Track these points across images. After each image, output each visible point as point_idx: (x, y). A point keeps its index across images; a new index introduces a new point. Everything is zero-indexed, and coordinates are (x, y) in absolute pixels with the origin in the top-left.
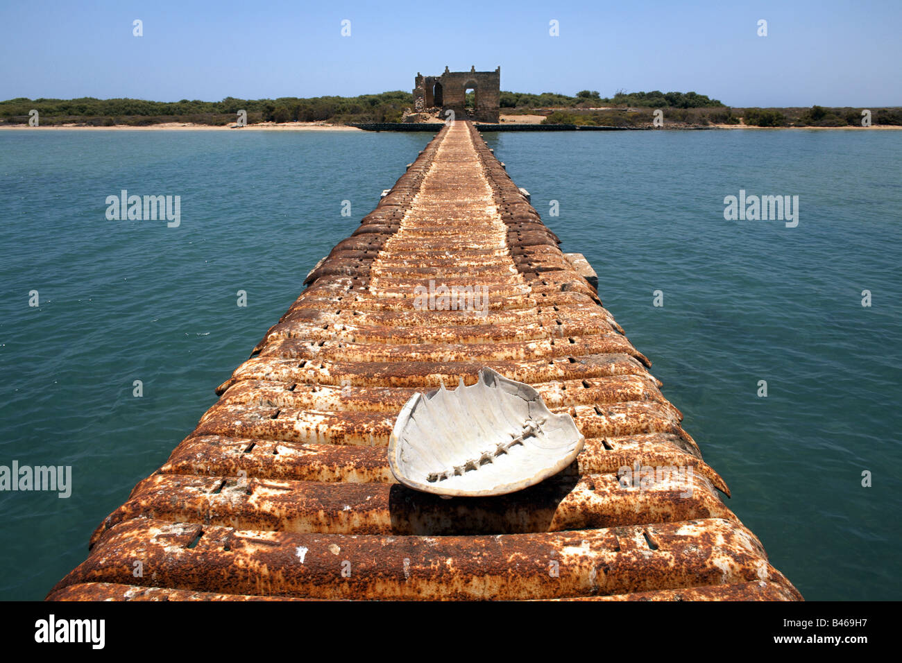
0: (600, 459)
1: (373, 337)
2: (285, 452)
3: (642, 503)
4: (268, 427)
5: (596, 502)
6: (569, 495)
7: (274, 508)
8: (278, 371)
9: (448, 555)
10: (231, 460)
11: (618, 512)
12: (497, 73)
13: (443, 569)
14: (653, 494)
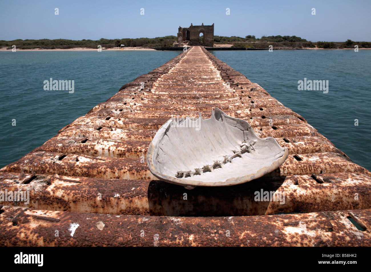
0: (295, 166)
1: (151, 108)
2: (83, 160)
3: (336, 194)
4: (78, 148)
5: (302, 193)
6: (280, 188)
7: (65, 194)
8: (94, 122)
9: (190, 232)
10: (46, 164)
11: (318, 200)
12: (213, 26)
13: (186, 243)
14: (344, 188)
